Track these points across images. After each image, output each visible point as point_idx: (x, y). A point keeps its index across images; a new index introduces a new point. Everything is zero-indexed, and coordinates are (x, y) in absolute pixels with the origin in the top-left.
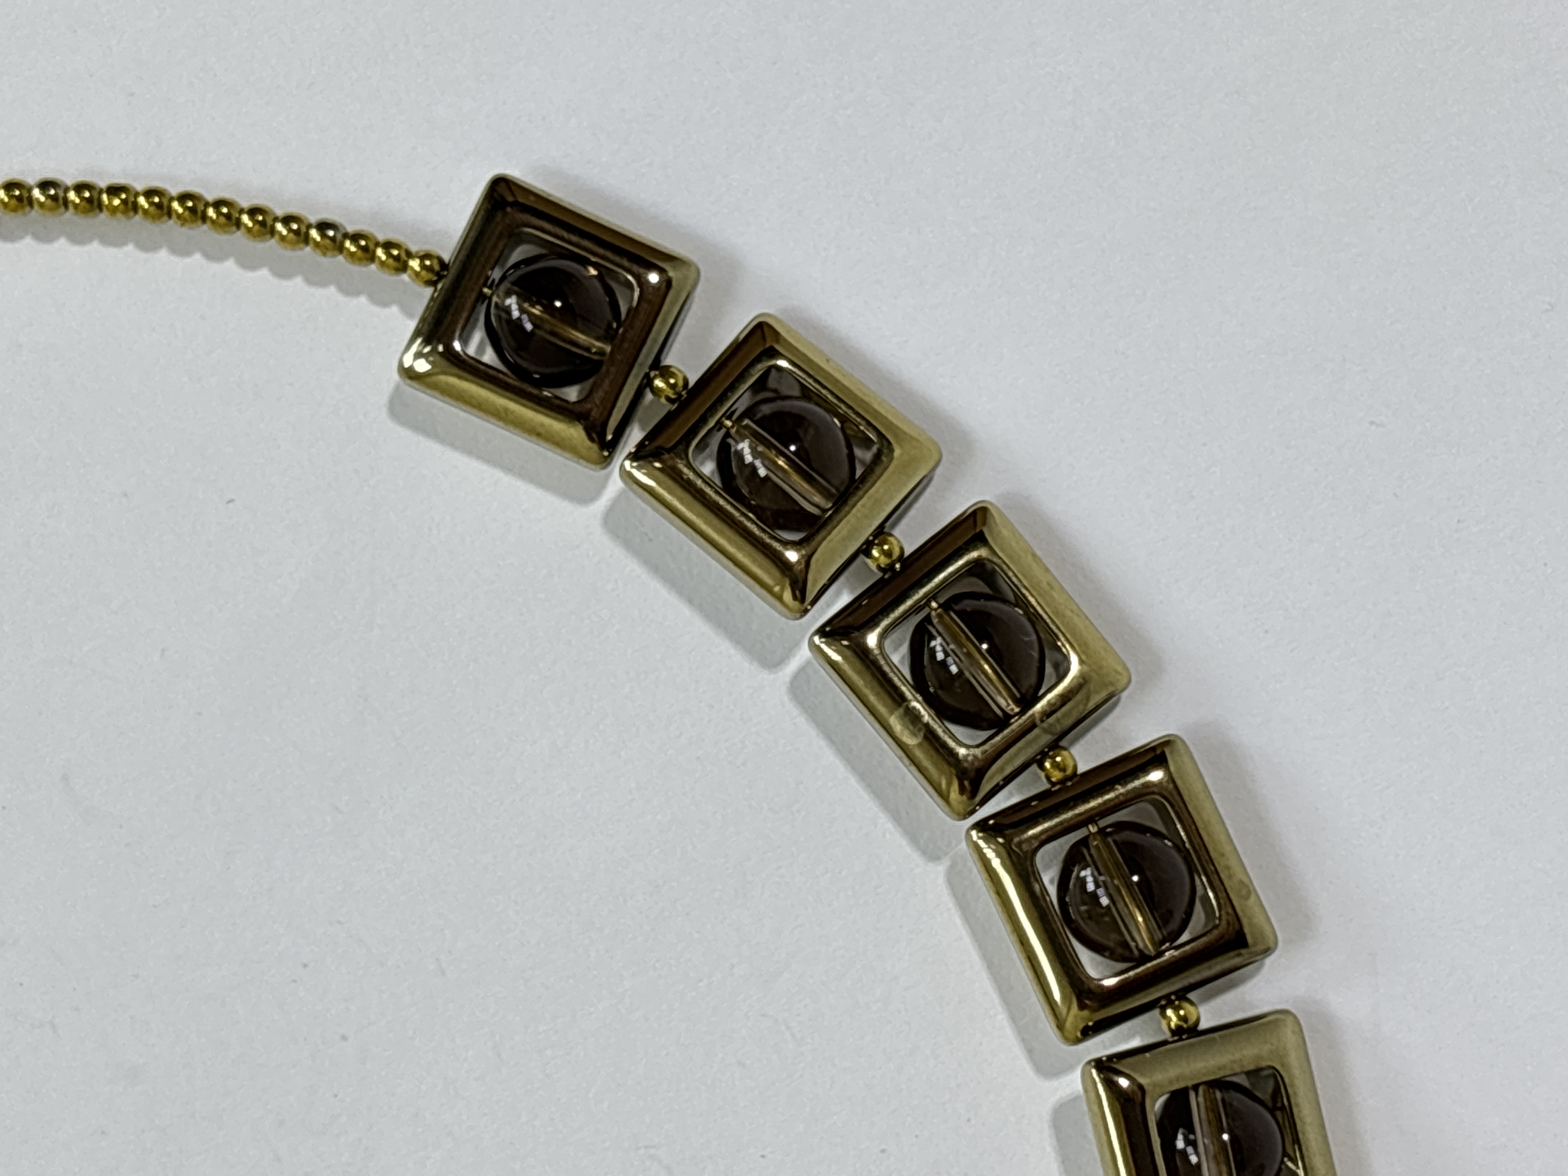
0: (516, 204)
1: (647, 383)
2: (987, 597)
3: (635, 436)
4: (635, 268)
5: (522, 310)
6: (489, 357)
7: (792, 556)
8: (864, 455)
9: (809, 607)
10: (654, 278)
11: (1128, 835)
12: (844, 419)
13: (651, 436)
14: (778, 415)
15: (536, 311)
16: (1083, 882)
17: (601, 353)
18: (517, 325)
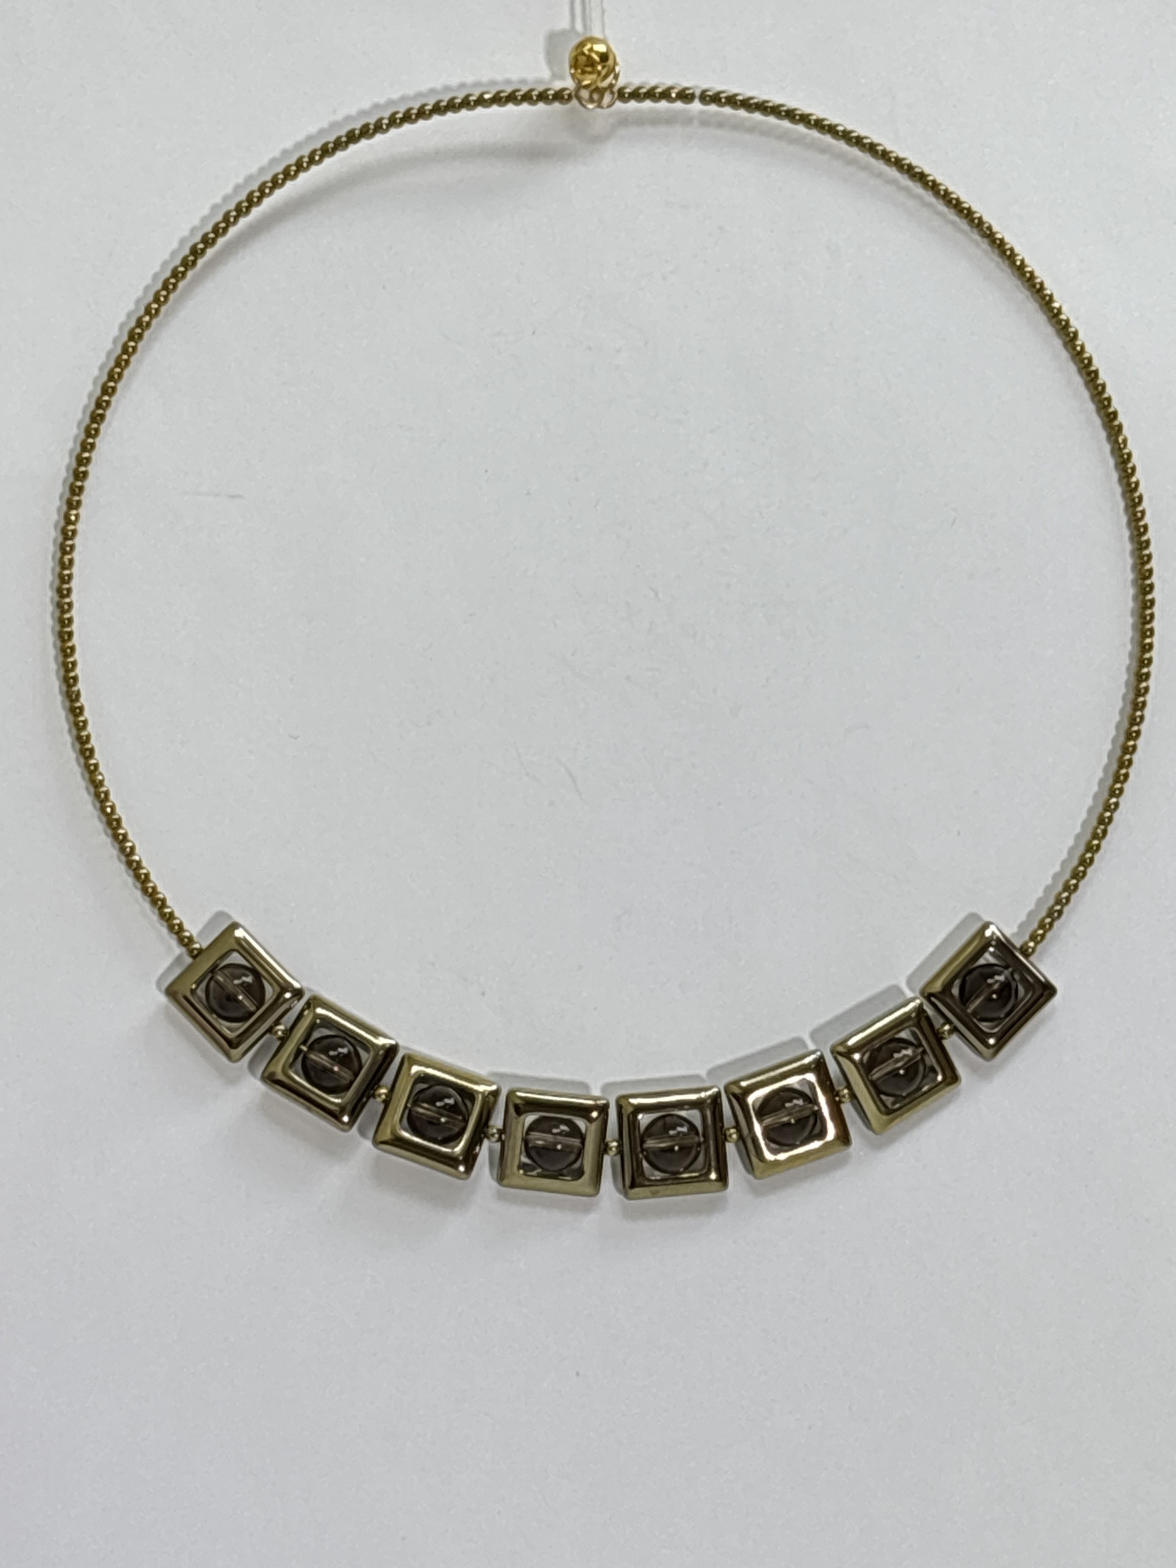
0: (1042, 995)
1: (948, 1021)
2: (811, 1131)
3: (930, 1011)
4: (999, 1034)
5: (997, 981)
6: (982, 961)
7: (857, 1056)
8: (889, 1100)
9: (834, 1055)
10: (992, 1041)
11: (693, 1153)
12: (904, 1098)
13: (928, 1018)
14: (916, 1072)
15: (996, 987)
16: (682, 1126)
17: (968, 1007)
18: (992, 977)
